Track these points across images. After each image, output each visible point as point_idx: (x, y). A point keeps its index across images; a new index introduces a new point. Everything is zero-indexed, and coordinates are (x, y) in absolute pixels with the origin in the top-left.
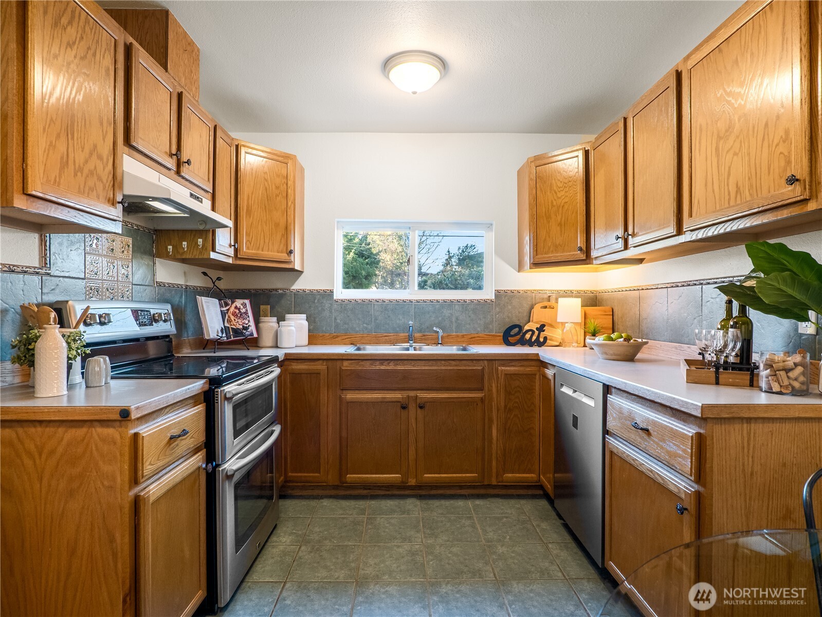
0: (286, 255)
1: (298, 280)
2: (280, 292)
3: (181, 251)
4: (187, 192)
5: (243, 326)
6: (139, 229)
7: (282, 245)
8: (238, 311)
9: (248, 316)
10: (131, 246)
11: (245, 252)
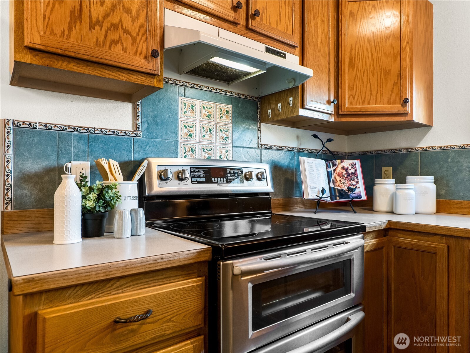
0: (400, 105)
1: (426, 137)
2: (404, 151)
3: (277, 112)
4: (262, 47)
5: (349, 188)
6: (240, 97)
7: (394, 95)
8: (344, 172)
9: (357, 177)
10: (231, 112)
11: (347, 108)
